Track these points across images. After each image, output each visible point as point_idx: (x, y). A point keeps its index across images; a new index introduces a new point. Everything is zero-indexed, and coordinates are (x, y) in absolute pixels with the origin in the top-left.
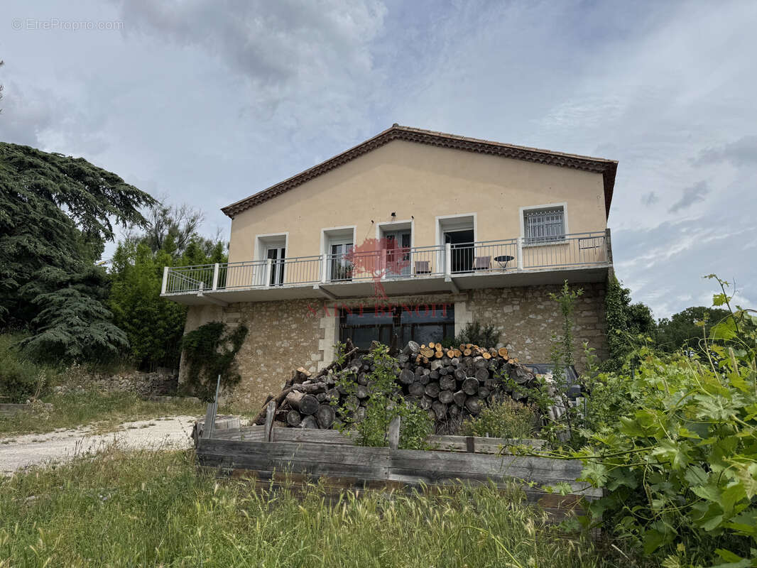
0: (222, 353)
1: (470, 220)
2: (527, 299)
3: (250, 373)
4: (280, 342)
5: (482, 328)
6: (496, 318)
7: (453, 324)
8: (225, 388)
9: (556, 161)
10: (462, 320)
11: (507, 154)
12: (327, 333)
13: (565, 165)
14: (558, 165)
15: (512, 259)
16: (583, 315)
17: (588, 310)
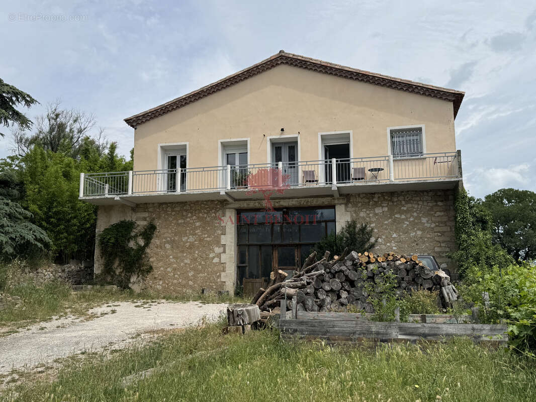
0: (134, 247)
1: (347, 136)
2: (393, 202)
3: (161, 264)
4: (186, 238)
5: (358, 226)
6: (370, 217)
7: (334, 221)
8: (138, 277)
9: (416, 90)
10: (342, 219)
11: (376, 82)
12: (228, 230)
13: (424, 94)
14: (418, 93)
15: (382, 169)
16: (436, 215)
17: (440, 211)
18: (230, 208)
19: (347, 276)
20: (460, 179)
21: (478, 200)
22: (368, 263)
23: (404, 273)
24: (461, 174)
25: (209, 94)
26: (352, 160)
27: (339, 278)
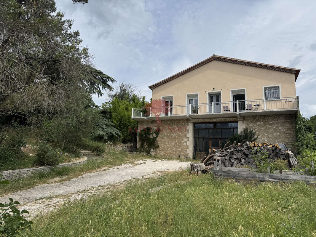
0: (152, 138)
1: (244, 90)
2: (265, 120)
3: (162, 145)
4: (172, 134)
5: (249, 130)
6: (254, 126)
7: (238, 128)
8: (154, 150)
9: (276, 69)
10: (241, 127)
11: (257, 66)
12: (190, 131)
13: (280, 71)
14: (277, 70)
15: (260, 105)
16: (286, 126)
17: (288, 124)
18: (191, 122)
19: (244, 152)
20: (298, 109)
21: (306, 119)
22: (254, 146)
23: (271, 152)
24: (299, 107)
25: (182, 75)
26: (246, 101)
27: (240, 153)
